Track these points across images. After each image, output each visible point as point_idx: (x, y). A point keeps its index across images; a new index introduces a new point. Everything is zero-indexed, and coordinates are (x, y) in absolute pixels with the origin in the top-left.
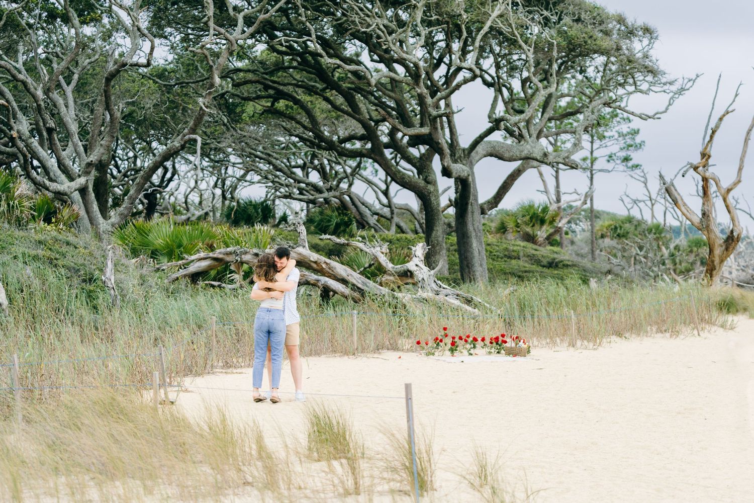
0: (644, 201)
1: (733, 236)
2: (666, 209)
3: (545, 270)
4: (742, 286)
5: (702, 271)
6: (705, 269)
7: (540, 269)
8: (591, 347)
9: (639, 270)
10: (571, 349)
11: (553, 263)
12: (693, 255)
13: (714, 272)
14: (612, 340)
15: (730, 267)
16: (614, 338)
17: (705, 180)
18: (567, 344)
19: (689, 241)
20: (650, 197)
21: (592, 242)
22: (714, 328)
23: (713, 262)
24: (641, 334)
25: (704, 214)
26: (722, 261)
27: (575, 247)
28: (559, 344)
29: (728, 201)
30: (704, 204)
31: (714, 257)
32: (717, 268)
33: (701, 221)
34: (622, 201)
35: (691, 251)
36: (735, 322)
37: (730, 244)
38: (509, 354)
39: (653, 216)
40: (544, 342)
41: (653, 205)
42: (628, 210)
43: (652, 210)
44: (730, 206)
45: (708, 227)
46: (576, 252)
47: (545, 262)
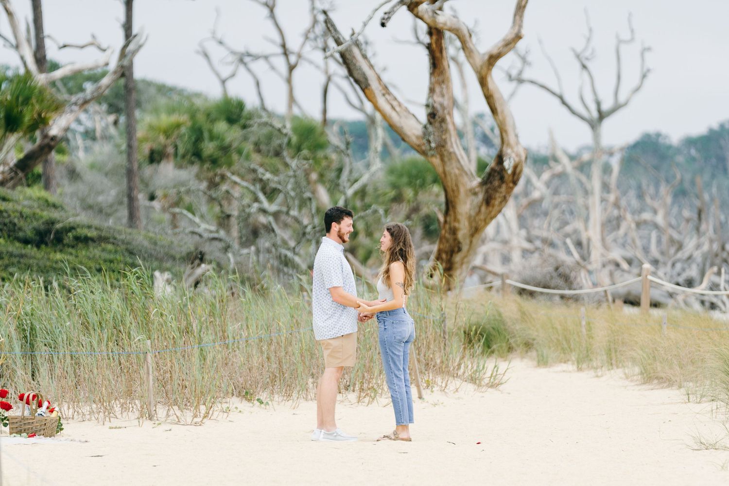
0: (266, 58)
1: (503, 169)
2: (329, 79)
3: (30, 250)
4: (532, 294)
5: (427, 256)
6: (435, 248)
7: (16, 248)
8: (189, 420)
9: (269, 251)
10: (147, 424)
11: (49, 231)
12: (404, 209)
13: (457, 258)
14: (232, 407)
15: (505, 242)
16: (235, 402)
17: (435, 32)
18: (137, 414)
19: (391, 171)
20: (284, 46)
21: (130, 174)
22: (454, 384)
23: (454, 231)
24: (295, 395)
25: (432, 116)
26: (476, 230)
27: (80, 187)
28: (118, 414)
29: (490, 85)
30: (432, 90)
31: (456, 220)
32: (465, 248)
33: (426, 133)
34: (206, 55)
35: (398, 199)
36: (501, 371)
37: (495, 190)
38: (20, 432)
39: (292, 100)
40: (86, 409)
41: (291, 68)
42: (223, 82)
43: (289, 81)
44: (496, 96)
45: (441, 146)
46: (83, 200)
47: (28, 230)
